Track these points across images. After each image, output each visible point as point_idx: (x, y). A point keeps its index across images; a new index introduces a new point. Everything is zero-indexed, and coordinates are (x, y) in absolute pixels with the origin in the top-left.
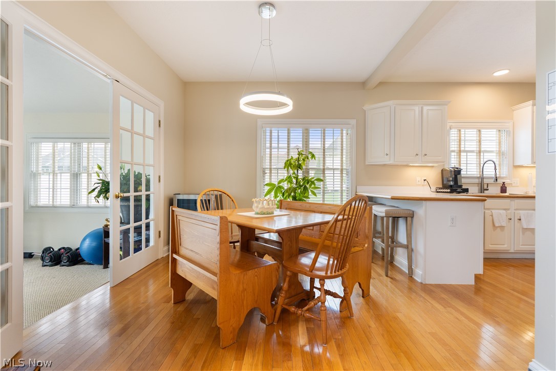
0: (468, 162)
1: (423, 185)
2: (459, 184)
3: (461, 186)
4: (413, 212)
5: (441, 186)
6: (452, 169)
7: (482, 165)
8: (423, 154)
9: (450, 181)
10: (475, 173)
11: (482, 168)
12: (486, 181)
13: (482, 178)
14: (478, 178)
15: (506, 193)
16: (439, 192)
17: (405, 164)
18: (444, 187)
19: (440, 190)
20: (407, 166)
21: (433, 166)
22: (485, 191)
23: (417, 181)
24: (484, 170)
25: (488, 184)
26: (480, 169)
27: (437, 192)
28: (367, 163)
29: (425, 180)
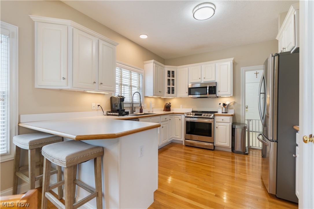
0: (125, 93)
1: (97, 110)
2: (122, 109)
3: (124, 110)
4: (103, 148)
5: (110, 110)
6: (119, 97)
7: (133, 95)
8: (100, 83)
9: (117, 106)
10: (128, 100)
11: (132, 97)
12: (134, 105)
13: (133, 104)
14: (130, 103)
15: (142, 112)
16: (109, 115)
17: (82, 90)
18: (113, 111)
19: (110, 114)
20: (84, 93)
21: (104, 94)
22: (134, 112)
23: (93, 106)
24: (134, 98)
25: (135, 108)
26: (131, 98)
27: (108, 115)
28: (37, 86)
29: (98, 106)
